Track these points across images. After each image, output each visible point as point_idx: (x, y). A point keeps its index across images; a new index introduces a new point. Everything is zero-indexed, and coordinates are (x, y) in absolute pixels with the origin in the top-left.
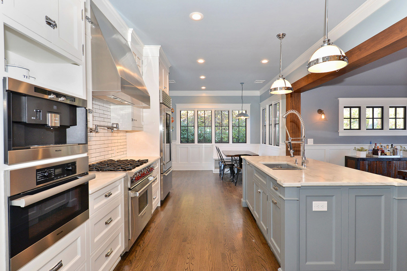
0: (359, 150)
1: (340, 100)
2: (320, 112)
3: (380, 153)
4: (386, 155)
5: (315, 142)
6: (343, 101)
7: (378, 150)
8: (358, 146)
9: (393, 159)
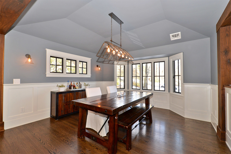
0: (60, 87)
1: (47, 50)
2: (28, 56)
3: (72, 88)
4: (76, 88)
5: (22, 82)
6: (49, 52)
7: (72, 86)
8: (60, 84)
9: (79, 91)
